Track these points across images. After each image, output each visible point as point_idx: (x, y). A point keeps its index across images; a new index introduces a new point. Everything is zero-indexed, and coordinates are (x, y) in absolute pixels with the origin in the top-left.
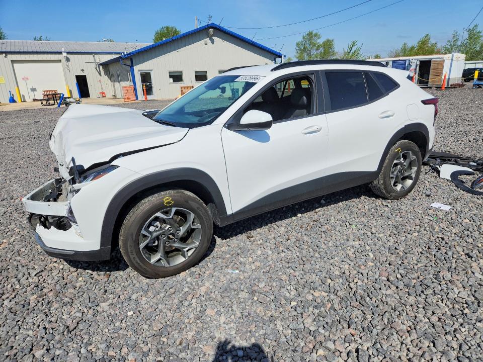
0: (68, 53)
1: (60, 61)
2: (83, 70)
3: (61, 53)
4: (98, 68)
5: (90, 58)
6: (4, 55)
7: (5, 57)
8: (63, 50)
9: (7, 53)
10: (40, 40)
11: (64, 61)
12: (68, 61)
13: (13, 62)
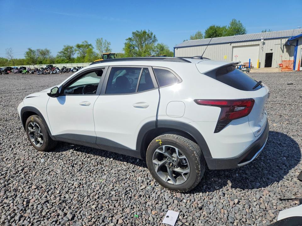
0: (265, 40)
1: (258, 45)
2: (271, 50)
3: (260, 40)
4: (282, 48)
5: (278, 41)
6: (230, 44)
7: (230, 45)
8: (262, 38)
9: (231, 43)
10: (265, 32)
11: (261, 44)
12: (263, 45)
13: (233, 47)
